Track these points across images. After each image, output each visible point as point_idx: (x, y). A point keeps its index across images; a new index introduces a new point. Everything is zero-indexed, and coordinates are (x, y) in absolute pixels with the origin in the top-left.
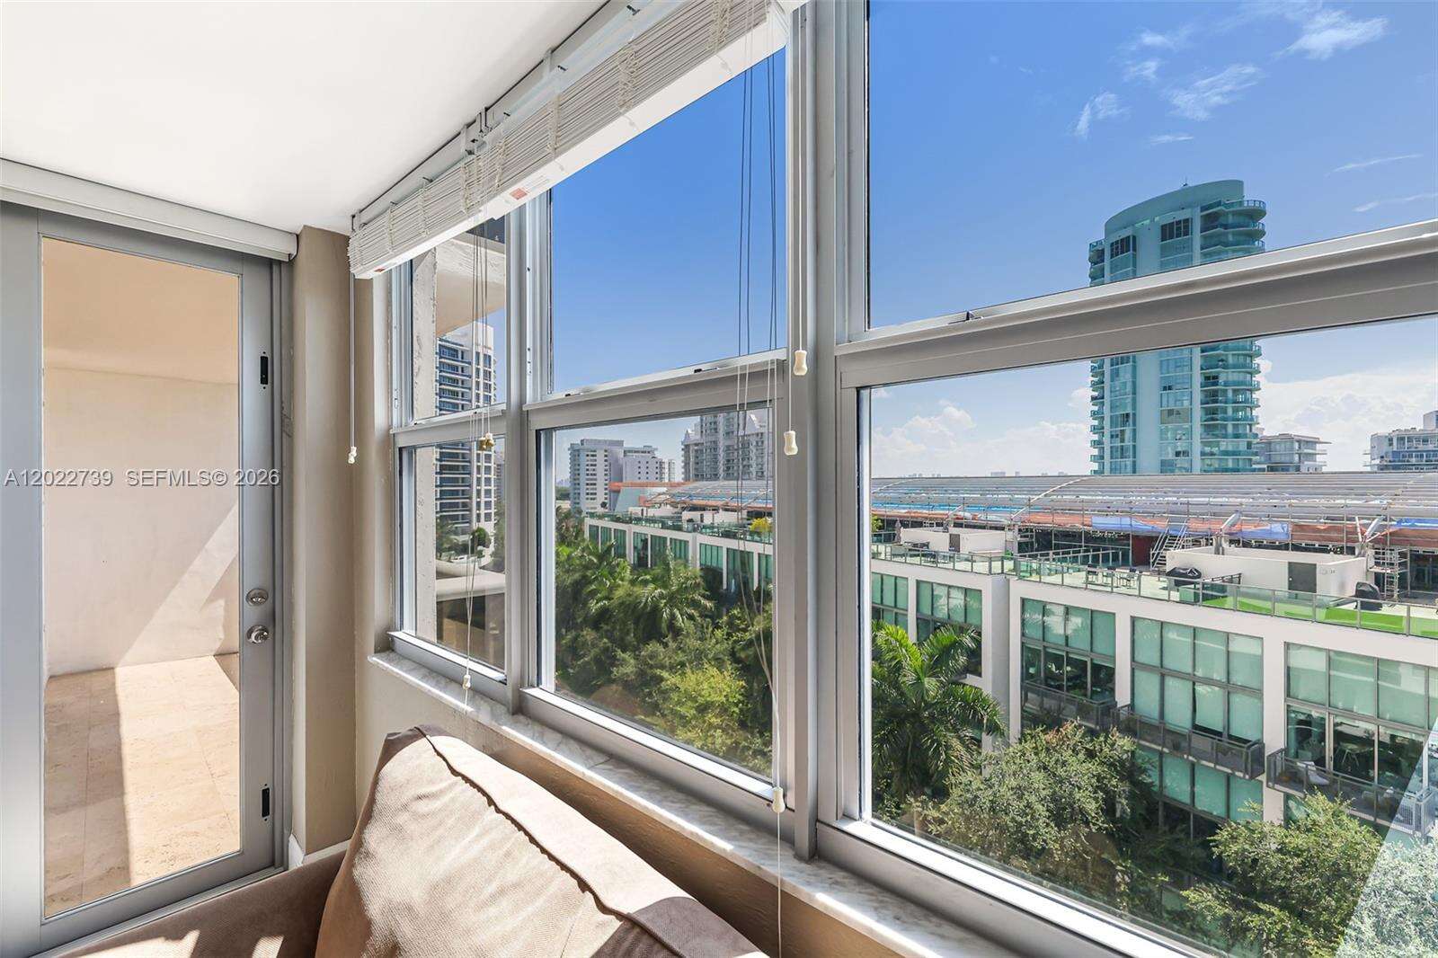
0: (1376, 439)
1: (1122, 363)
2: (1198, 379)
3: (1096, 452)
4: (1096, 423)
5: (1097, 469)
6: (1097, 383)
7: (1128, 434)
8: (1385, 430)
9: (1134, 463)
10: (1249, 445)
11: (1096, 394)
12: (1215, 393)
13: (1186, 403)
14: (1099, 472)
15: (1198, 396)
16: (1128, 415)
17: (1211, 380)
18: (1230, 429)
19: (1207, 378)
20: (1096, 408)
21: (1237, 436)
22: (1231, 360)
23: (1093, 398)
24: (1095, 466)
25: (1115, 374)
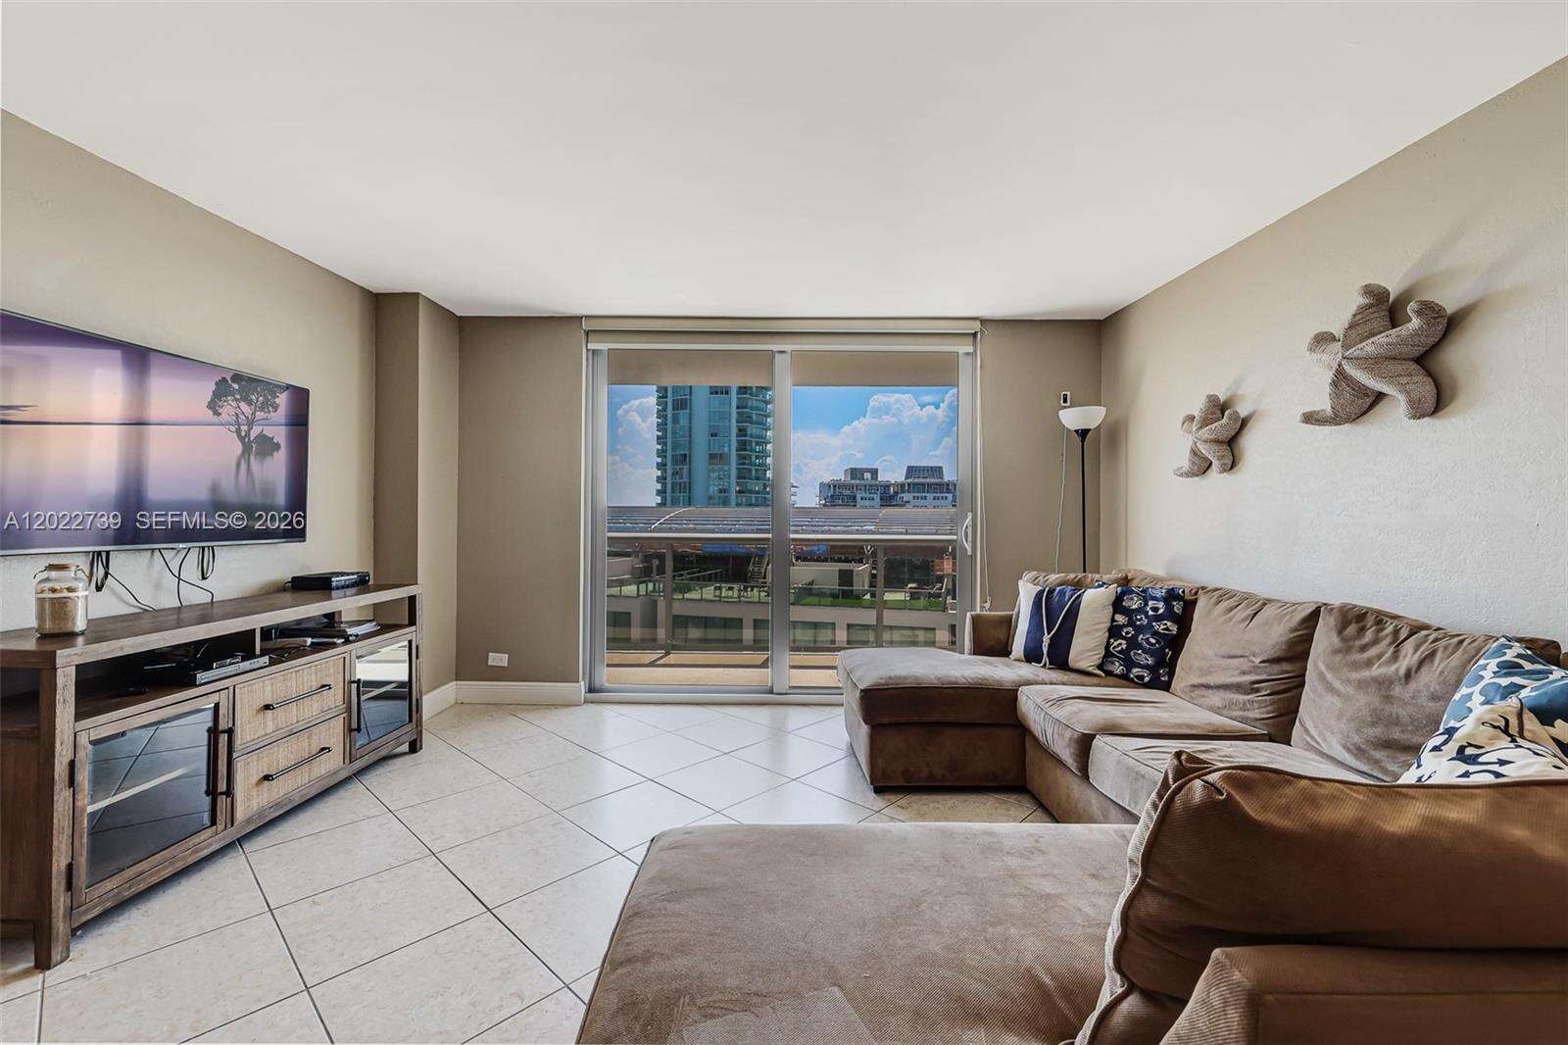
0: (822, 485)
1: (682, 409)
2: (734, 431)
3: (659, 486)
4: (659, 460)
5: (659, 501)
6: (662, 424)
7: (685, 471)
8: (827, 480)
9: (690, 498)
10: (765, 486)
11: (660, 434)
12: (745, 442)
13: (726, 449)
14: (663, 504)
15: (734, 445)
16: (685, 455)
17: (742, 432)
18: (753, 472)
19: (740, 430)
20: (659, 447)
21: (757, 478)
22: (754, 417)
23: (658, 437)
24: (659, 500)
25: (675, 420)
